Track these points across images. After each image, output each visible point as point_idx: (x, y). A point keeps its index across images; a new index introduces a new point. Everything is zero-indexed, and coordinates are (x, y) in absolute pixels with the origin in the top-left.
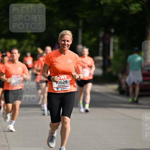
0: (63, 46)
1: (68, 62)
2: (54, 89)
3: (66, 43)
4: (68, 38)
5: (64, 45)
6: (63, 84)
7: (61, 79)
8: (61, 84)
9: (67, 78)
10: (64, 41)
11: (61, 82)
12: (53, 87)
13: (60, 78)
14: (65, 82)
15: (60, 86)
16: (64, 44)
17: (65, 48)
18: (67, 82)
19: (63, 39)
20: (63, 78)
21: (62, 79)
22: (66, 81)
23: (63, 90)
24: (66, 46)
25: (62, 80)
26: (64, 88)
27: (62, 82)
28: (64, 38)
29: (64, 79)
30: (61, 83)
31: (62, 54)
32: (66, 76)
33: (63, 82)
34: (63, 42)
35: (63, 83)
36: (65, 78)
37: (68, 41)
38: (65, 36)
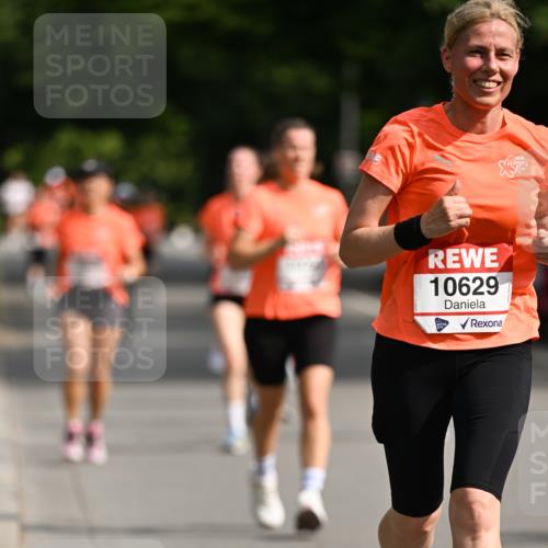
0: (475, 81)
1: (509, 169)
2: (418, 319)
3: (495, 64)
4: (500, 34)
5: (479, 76)
6: (471, 298)
7: (462, 270)
8: (464, 299)
9: (496, 265)
10: (483, 52)
11: (461, 286)
12: (418, 309)
13: (461, 261)
14: (484, 289)
15: (458, 305)
16: (480, 69)
17: (489, 94)
18: (496, 286)
19: (475, 42)
20: (477, 265)
21: (472, 269)
22: (492, 282)
23: (469, 329)
24: (492, 85)
25: (471, 276)
26: (480, 318)
27: (470, 283)
28: (479, 34)
29: (483, 269)
30: (464, 289)
31: (465, 131)
32: (495, 250)
33: (473, 287)
34: (475, 62)
35: (475, 293)
36: (488, 264)
37: (501, 54)
38: (484, 28)
